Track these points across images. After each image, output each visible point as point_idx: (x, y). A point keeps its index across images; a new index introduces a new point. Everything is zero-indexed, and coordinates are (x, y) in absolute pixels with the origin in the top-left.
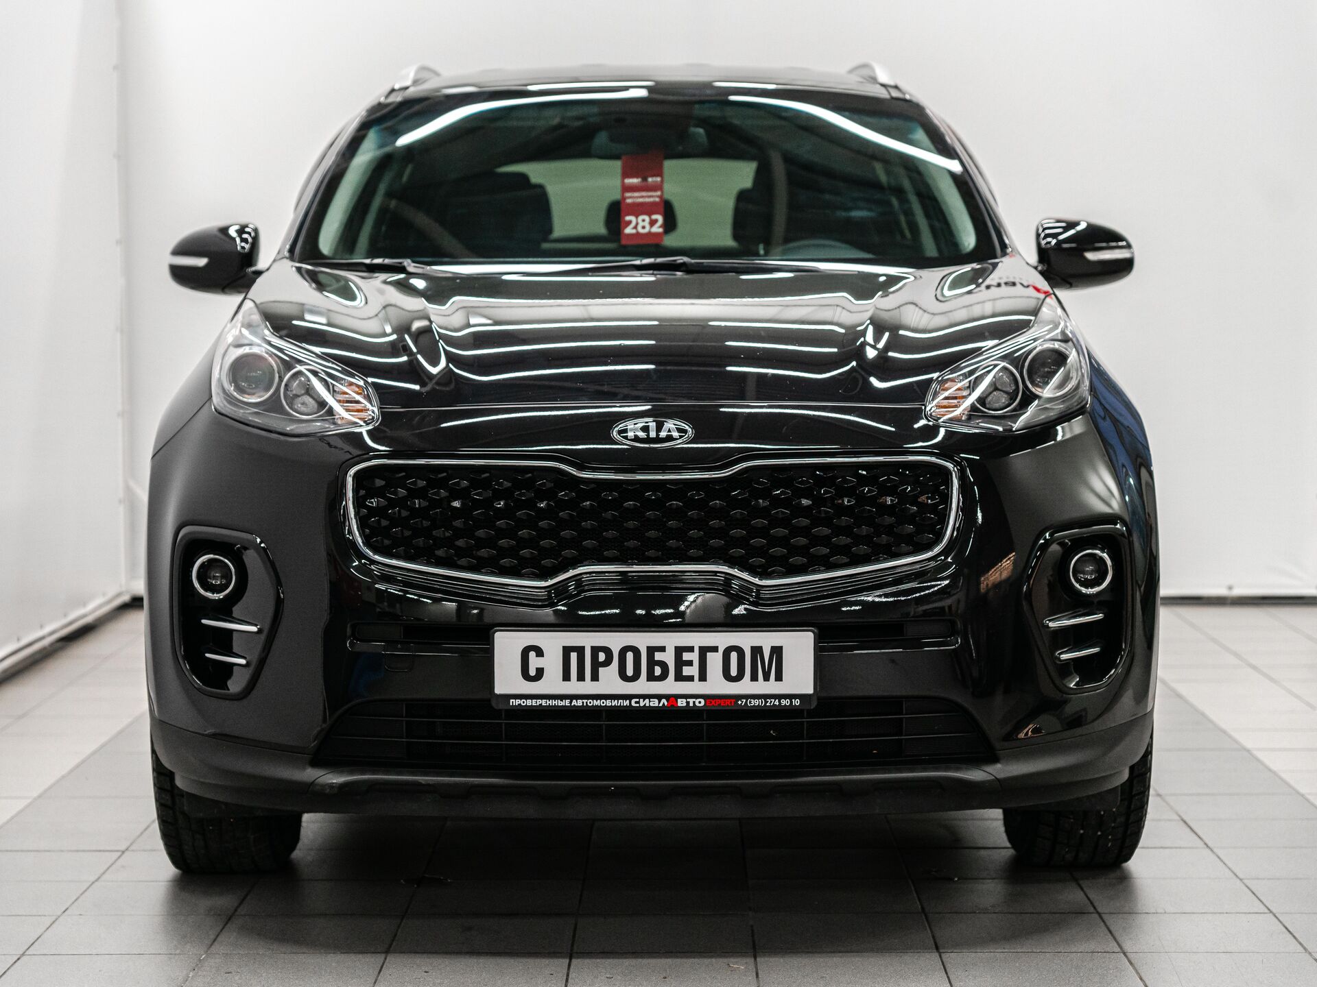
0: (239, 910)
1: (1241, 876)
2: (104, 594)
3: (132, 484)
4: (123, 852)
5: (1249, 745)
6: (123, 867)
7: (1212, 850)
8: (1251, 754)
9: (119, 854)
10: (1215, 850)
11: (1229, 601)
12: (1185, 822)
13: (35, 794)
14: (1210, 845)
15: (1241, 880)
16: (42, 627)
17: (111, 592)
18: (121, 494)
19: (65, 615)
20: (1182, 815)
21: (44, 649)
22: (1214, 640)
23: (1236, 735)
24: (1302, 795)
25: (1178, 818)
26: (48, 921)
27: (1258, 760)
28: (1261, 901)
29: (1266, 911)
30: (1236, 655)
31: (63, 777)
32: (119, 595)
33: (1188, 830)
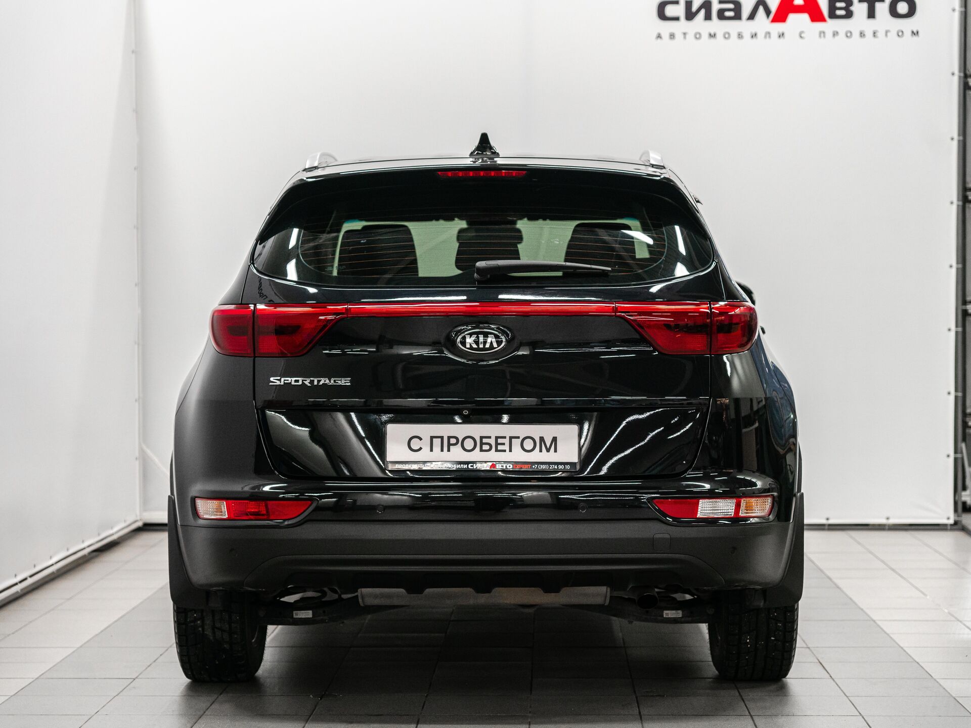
0: (207, 712)
1: (848, 695)
2: (125, 521)
3: (145, 447)
4: (134, 679)
5: (874, 618)
6: (134, 688)
7: (833, 680)
8: (876, 623)
9: (132, 680)
10: (835, 679)
11: (887, 527)
12: (821, 663)
13: (78, 645)
14: (833, 677)
15: (847, 697)
16: (83, 542)
17: (130, 519)
18: (137, 454)
19: (99, 535)
20: (819, 659)
21: (84, 556)
22: (871, 553)
23: (868, 611)
24: (902, 648)
25: (817, 661)
26: (86, 718)
27: (879, 626)
28: (856, 708)
29: (858, 714)
30: (883, 562)
31: (97, 635)
32: (135, 522)
33: (822, 668)
